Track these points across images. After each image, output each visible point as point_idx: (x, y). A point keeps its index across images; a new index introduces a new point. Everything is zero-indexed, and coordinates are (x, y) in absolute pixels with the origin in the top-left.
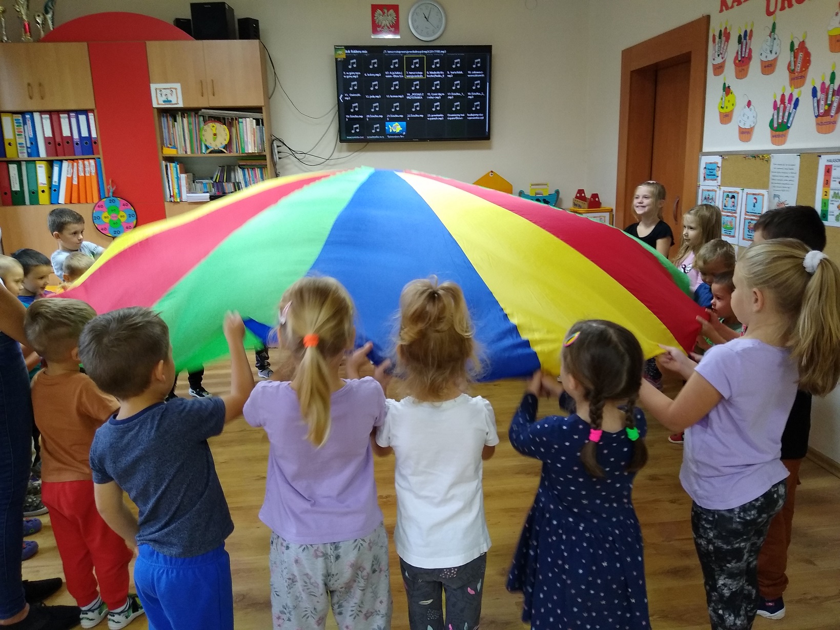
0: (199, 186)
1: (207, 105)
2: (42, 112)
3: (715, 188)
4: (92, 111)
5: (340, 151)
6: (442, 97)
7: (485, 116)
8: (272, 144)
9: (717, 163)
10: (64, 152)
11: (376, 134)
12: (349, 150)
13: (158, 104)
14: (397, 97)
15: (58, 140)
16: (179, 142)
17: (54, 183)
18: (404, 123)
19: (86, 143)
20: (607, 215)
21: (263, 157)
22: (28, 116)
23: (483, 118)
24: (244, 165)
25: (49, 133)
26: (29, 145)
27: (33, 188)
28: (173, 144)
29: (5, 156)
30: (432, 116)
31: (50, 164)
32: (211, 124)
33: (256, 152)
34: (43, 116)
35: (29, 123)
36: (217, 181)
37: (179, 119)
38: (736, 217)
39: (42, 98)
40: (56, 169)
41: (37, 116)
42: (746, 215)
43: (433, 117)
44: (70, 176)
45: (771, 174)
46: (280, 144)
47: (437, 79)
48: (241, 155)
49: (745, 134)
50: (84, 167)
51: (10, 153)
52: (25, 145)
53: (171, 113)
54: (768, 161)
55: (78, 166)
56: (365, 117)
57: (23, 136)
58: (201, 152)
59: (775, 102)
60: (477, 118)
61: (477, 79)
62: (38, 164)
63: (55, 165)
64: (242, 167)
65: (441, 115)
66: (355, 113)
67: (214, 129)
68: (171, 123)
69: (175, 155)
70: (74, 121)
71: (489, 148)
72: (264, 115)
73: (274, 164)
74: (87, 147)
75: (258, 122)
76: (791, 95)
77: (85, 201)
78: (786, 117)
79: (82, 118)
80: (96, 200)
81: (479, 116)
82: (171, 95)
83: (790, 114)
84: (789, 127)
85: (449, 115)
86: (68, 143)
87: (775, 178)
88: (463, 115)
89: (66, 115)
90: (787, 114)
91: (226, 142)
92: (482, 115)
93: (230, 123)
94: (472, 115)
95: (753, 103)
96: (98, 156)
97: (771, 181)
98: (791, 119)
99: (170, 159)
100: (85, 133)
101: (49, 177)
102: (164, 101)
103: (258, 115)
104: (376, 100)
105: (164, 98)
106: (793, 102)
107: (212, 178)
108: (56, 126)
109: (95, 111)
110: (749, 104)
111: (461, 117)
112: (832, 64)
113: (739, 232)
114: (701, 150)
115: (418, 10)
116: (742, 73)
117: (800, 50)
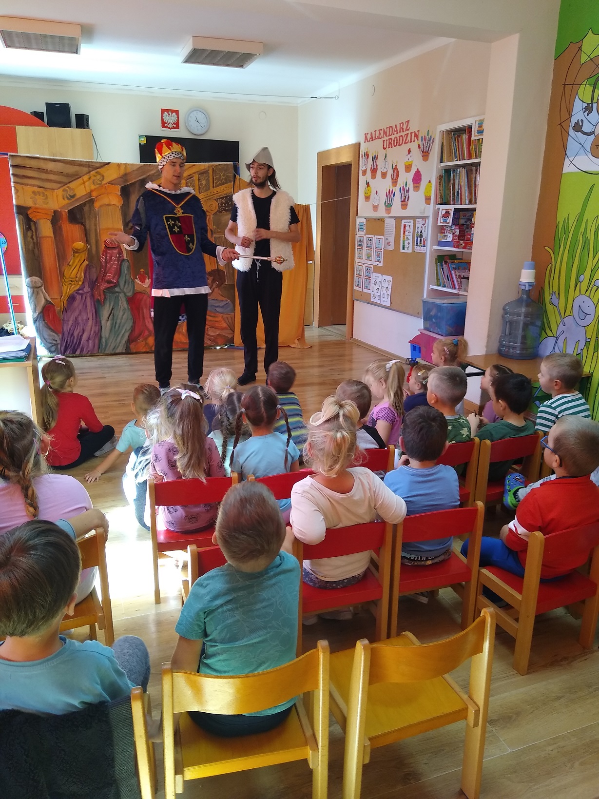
3: (363, 235)
9: (364, 222)
38: (372, 250)
42: (376, 249)
45: (385, 229)
49: (375, 208)
54: (384, 222)
59: (387, 193)
76: (392, 190)
84: (391, 206)
90: (391, 199)
97: (385, 232)
98: (392, 202)
106: (393, 194)
110: (377, 193)
112: (406, 178)
113: (373, 258)
114: (357, 215)
115: (191, 115)
116: (374, 176)
117: (395, 169)
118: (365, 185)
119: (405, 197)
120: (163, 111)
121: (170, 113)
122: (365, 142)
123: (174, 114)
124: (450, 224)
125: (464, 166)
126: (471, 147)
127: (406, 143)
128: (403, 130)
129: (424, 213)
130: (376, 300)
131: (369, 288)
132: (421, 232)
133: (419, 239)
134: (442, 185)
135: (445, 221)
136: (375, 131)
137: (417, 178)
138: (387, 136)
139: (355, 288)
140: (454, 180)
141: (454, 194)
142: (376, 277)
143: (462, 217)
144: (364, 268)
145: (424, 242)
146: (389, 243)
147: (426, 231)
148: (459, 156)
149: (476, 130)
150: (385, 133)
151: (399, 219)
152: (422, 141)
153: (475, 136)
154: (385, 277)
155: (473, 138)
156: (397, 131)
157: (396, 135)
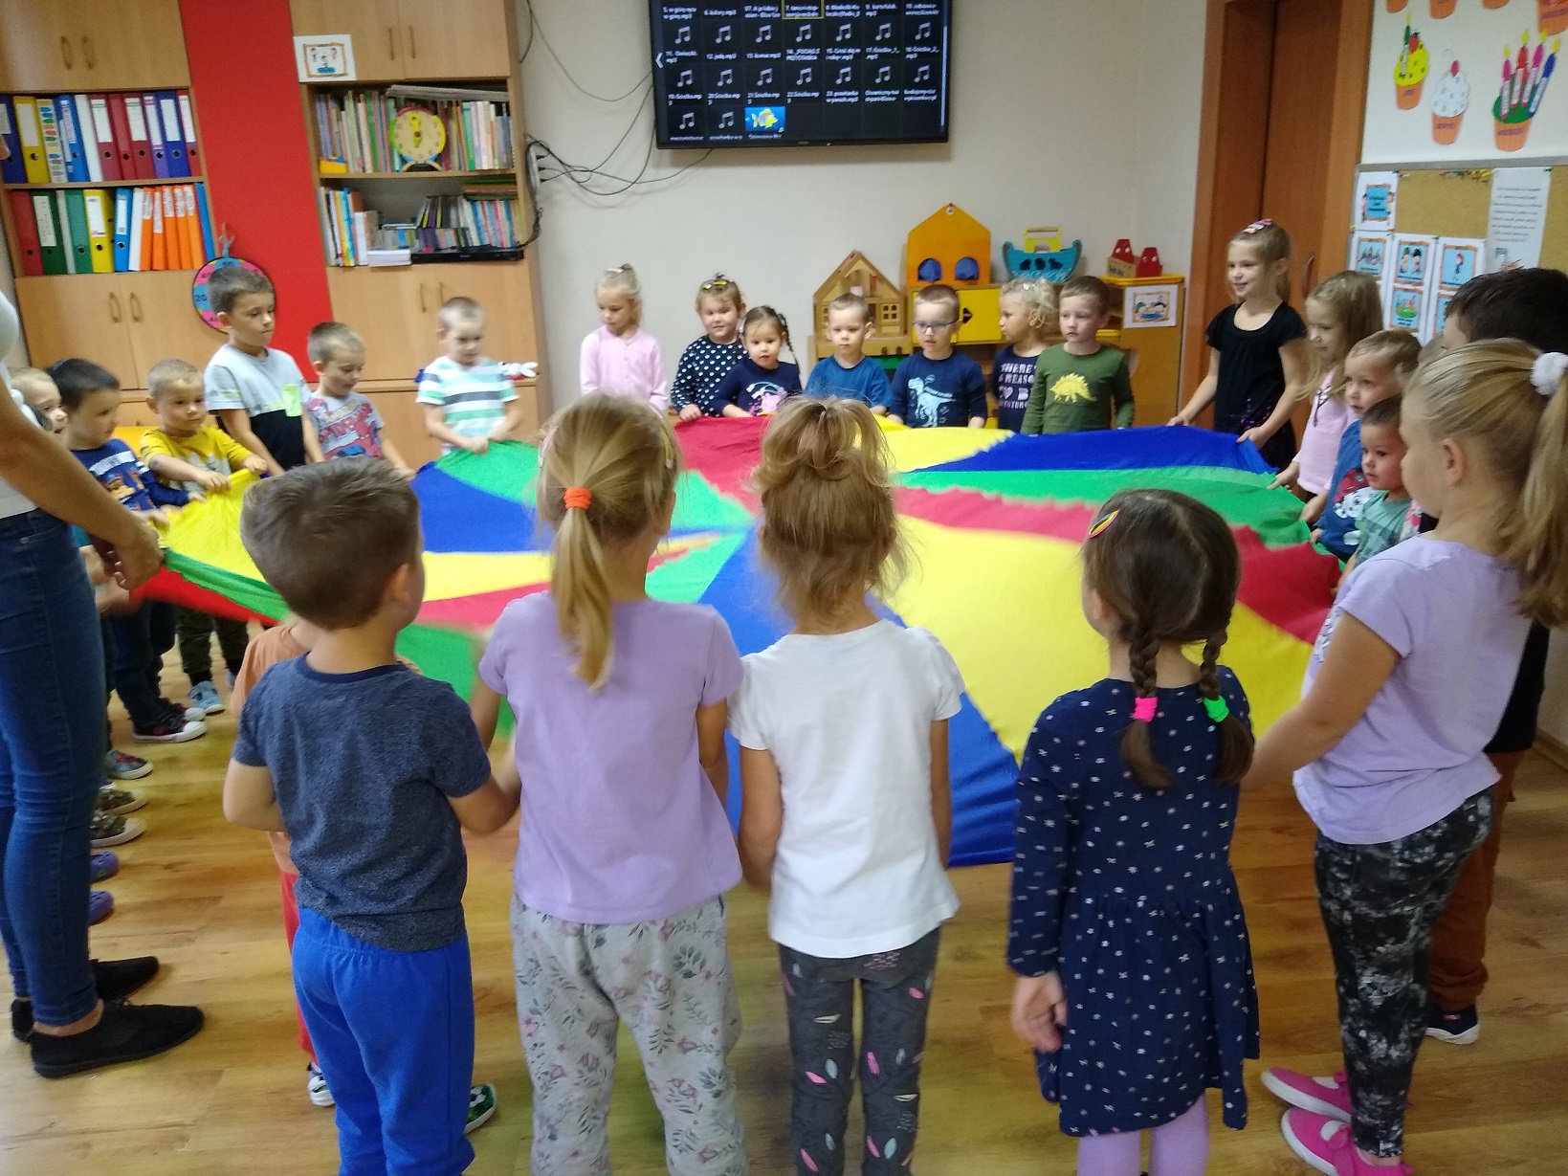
0: (389, 235)
1: (401, 78)
2: (91, 94)
3: (1383, 235)
4: (185, 90)
5: (658, 165)
6: (855, 55)
7: (938, 93)
8: (527, 152)
9: (1389, 186)
10: (136, 172)
11: (727, 131)
12: (675, 164)
13: (310, 76)
14: (767, 56)
15: (124, 148)
16: (351, 151)
17: (118, 233)
18: (782, 110)
19: (176, 154)
20: (1173, 289)
21: (511, 179)
22: (64, 102)
23: (934, 98)
24: (475, 194)
25: (106, 136)
26: (69, 159)
27: (81, 242)
28: (339, 153)
29: (25, 180)
30: (836, 94)
31: (111, 194)
32: (410, 114)
33: (497, 168)
34: (94, 102)
35: (67, 115)
36: (424, 226)
37: (349, 104)
38: (1421, 293)
39: (90, 66)
40: (122, 205)
41: (81, 101)
42: (1441, 288)
43: (838, 97)
44: (148, 217)
45: (1493, 208)
46: (543, 152)
47: (845, 21)
48: (468, 174)
49: (1446, 128)
50: (174, 201)
51: (35, 174)
52: (61, 158)
53: (334, 93)
54: (1487, 182)
55: (162, 199)
56: (705, 99)
57: (57, 141)
58: (393, 170)
59: (1507, 65)
60: (922, 98)
61: (924, 19)
62: (89, 195)
63: (119, 196)
64: (472, 199)
65: (853, 93)
66: (685, 90)
67: (416, 123)
68: (334, 112)
69: (342, 174)
70: (151, 110)
71: (946, 157)
72: (510, 96)
73: (532, 192)
74: (179, 161)
75: (500, 108)
76: (1540, 50)
77: (177, 265)
78: (1527, 94)
79: (167, 105)
80: (198, 263)
81: (927, 95)
82: (334, 58)
83: (1535, 88)
84: (1532, 115)
85: (868, 93)
86: (142, 153)
87: (1499, 215)
88: (897, 92)
89: (137, 100)
90: (1529, 87)
91: (439, 150)
92: (934, 92)
93: (445, 111)
94: (912, 92)
95: (1462, 67)
96: (200, 179)
97: (1492, 222)
98: (1537, 97)
99: (334, 183)
100: (173, 136)
101: (110, 220)
102: (321, 70)
103: (498, 96)
104: (725, 64)
105: (320, 64)
106: (1543, 64)
107: (414, 220)
108: (119, 122)
109: (192, 91)
110: (1455, 68)
111: (892, 96)
113: (1427, 321)
114: (1358, 162)
116: (1442, 7)
118: (1399, 45)
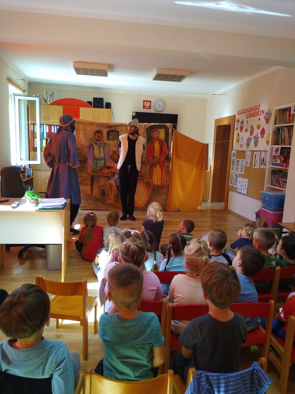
3: (235, 159)
9: (236, 153)
15: (50, 133)
25: (48, 131)
26: (41, 134)
27: (41, 147)
31: (47, 140)
34: (46, 126)
35: (42, 128)
38: (239, 166)
39: (48, 121)
45: (246, 156)
49: (241, 146)
54: (245, 153)
59: (247, 139)
62: (43, 140)
70: (55, 128)
76: (250, 138)
83: (250, 142)
84: (249, 145)
89: (53, 126)
95: (243, 138)
108: (50, 129)
112: (257, 132)
113: (239, 170)
114: (232, 149)
115: (157, 103)
116: (241, 131)
117: (252, 128)
118: (237, 135)
119: (257, 141)
120: (144, 101)
121: (147, 102)
122: (238, 115)
123: (149, 102)
124: (279, 155)
125: (287, 127)
126: (291, 118)
127: (257, 115)
128: (257, 109)
129: (266, 149)
130: (240, 191)
131: (236, 185)
132: (264, 158)
133: (263, 161)
134: (275, 136)
135: (276, 153)
136: (243, 110)
137: (263, 132)
138: (248, 112)
139: (230, 184)
140: (282, 133)
141: (281, 140)
142: (240, 179)
143: (285, 151)
144: (235, 175)
145: (265, 163)
146: (247, 163)
147: (266, 158)
148: (285, 122)
149: (293, 109)
150: (248, 111)
151: (253, 152)
152: (266, 114)
153: (292, 112)
154: (245, 180)
155: (291, 113)
156: (253, 110)
157: (253, 112)
